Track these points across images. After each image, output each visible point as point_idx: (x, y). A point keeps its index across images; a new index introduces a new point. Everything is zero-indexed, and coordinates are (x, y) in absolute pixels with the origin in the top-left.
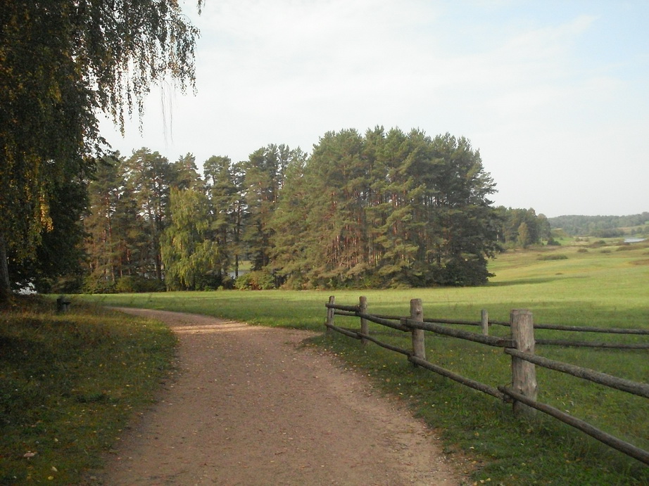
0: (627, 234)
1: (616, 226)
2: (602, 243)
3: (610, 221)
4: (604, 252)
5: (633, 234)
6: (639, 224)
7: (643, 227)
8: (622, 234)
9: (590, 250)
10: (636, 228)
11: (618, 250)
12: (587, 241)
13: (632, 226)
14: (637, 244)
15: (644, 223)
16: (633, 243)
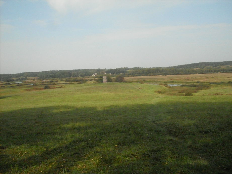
0: (15, 80)
1: (10, 78)
2: (9, 84)
3: (8, 76)
4: (11, 87)
5: (17, 80)
6: (19, 77)
7: (21, 78)
8: (13, 80)
9: (5, 86)
10: (18, 78)
11: (16, 86)
12: (2, 83)
13: (16, 77)
14: (21, 84)
15: (20, 77)
16: (20, 83)
